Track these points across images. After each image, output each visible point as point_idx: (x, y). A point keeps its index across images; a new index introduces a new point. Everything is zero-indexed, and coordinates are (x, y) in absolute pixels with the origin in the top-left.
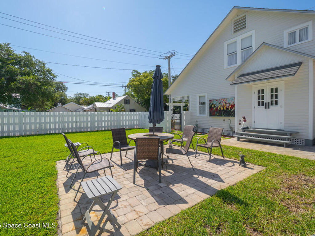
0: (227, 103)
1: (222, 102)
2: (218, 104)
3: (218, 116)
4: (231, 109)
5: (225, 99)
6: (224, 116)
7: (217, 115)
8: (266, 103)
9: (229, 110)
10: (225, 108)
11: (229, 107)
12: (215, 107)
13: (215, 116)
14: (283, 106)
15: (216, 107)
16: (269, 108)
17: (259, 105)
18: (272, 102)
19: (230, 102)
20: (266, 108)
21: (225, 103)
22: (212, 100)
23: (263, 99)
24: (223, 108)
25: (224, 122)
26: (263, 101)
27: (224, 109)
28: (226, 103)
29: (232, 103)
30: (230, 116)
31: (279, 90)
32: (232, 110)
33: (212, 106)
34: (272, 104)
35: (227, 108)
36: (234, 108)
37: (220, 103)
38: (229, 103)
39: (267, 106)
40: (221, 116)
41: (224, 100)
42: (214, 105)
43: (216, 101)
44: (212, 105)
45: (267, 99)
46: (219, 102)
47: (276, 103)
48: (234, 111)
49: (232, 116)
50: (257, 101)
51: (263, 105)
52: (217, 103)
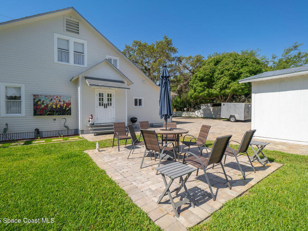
0: (62, 100)
1: (55, 99)
2: (48, 101)
3: (48, 115)
4: (66, 108)
5: (59, 97)
6: (58, 115)
7: (47, 113)
8: (105, 104)
9: (64, 108)
10: (58, 106)
11: (63, 105)
12: (43, 103)
13: (44, 115)
14: (115, 107)
15: (45, 105)
16: (106, 108)
17: (100, 105)
18: (108, 103)
19: (64, 100)
20: (105, 108)
21: (58, 101)
22: (38, 95)
23: (102, 100)
24: (56, 105)
25: (55, 121)
26: (103, 103)
27: (56, 107)
28: (60, 101)
29: (67, 101)
30: (65, 115)
31: (112, 96)
32: (68, 108)
33: (39, 103)
34: (108, 105)
35: (60, 106)
36: (69, 107)
37: (52, 100)
38: (64, 102)
39: (106, 106)
40: (54, 115)
41: (57, 97)
42: (42, 102)
43: (46, 97)
44: (38, 101)
45: (105, 102)
46: (51, 98)
47: (111, 105)
48: (70, 109)
49: (67, 115)
50: (98, 102)
51: (102, 105)
52: (46, 100)
